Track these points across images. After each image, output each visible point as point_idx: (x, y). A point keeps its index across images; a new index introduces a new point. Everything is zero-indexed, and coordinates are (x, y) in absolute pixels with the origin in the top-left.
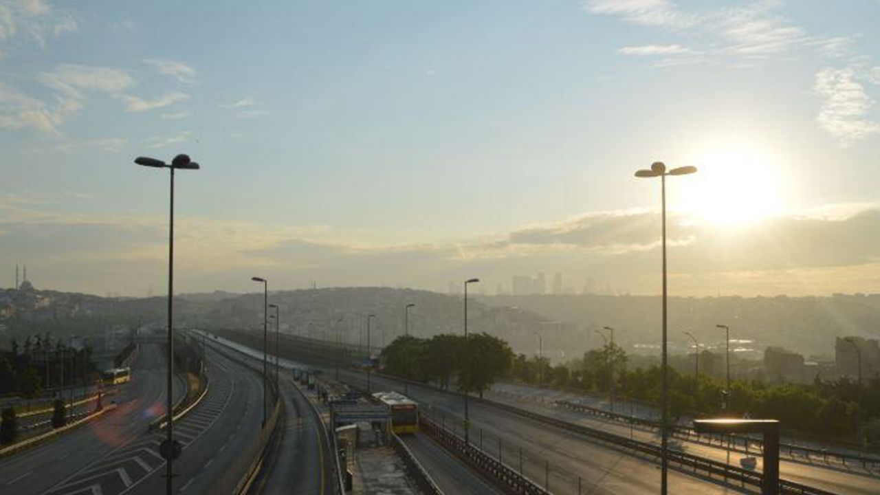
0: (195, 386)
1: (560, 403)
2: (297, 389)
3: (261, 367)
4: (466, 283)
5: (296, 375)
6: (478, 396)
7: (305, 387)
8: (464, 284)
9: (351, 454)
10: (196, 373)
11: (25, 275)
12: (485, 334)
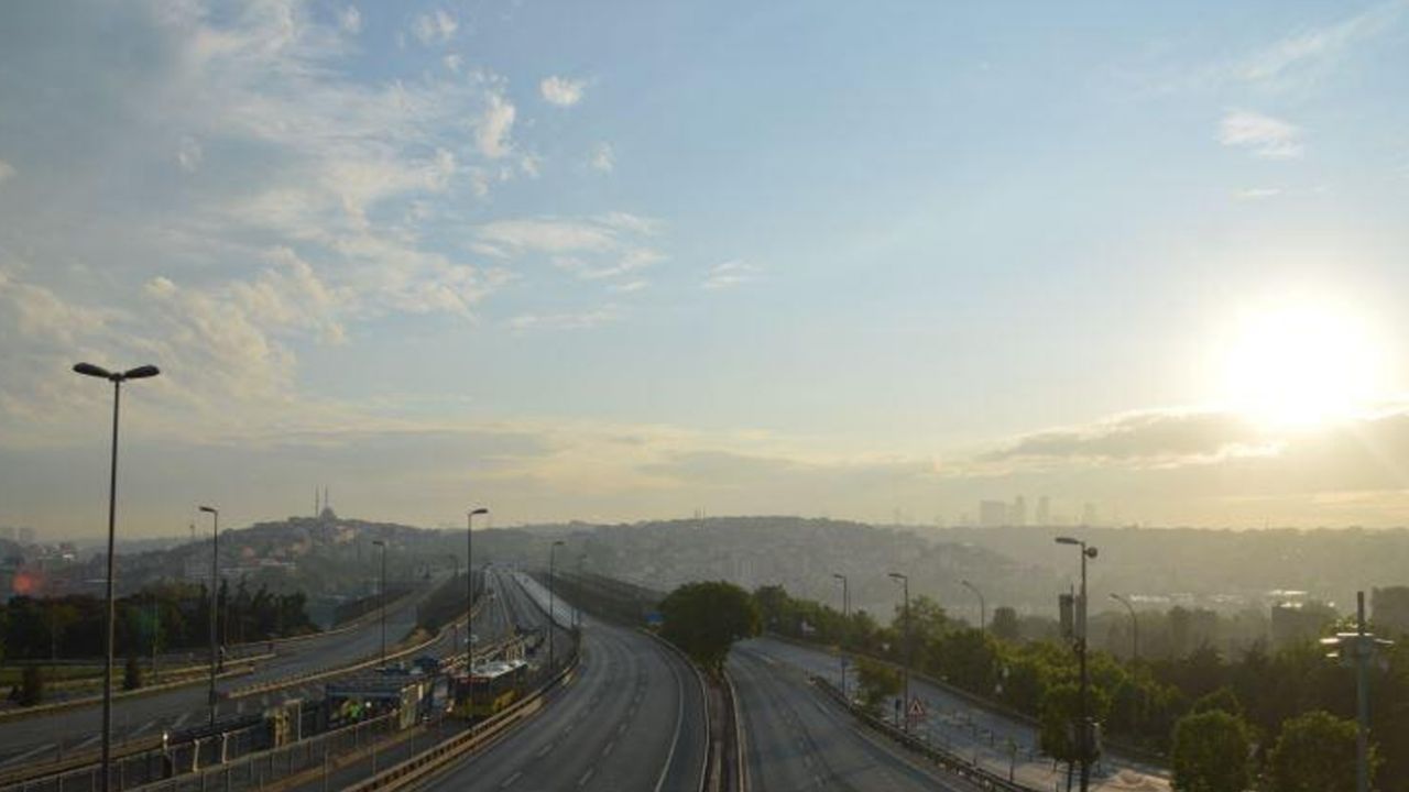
4: (470, 516)
11: (326, 501)
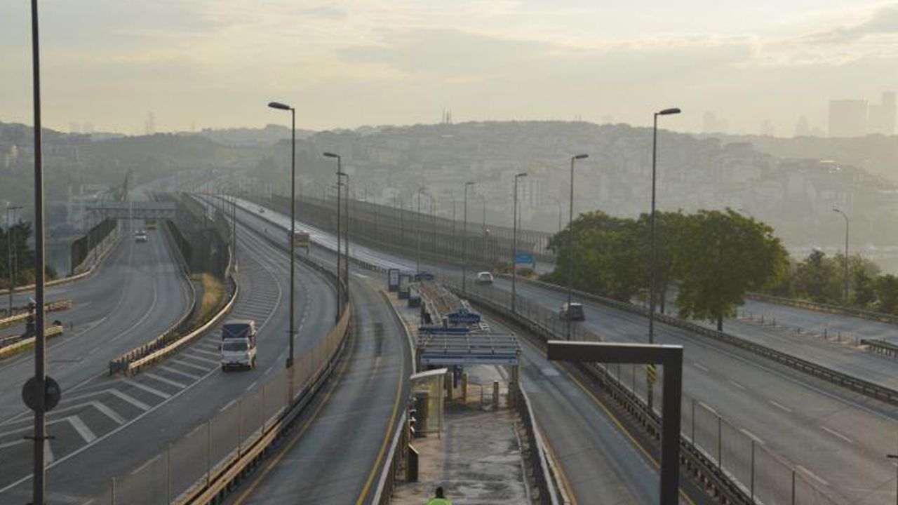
0: (210, 298)
1: (873, 345)
2: (391, 306)
3: (331, 264)
5: (394, 282)
6: (715, 327)
7: (406, 302)
8: (653, 116)
9: (435, 421)
10: (219, 275)
12: (728, 209)
